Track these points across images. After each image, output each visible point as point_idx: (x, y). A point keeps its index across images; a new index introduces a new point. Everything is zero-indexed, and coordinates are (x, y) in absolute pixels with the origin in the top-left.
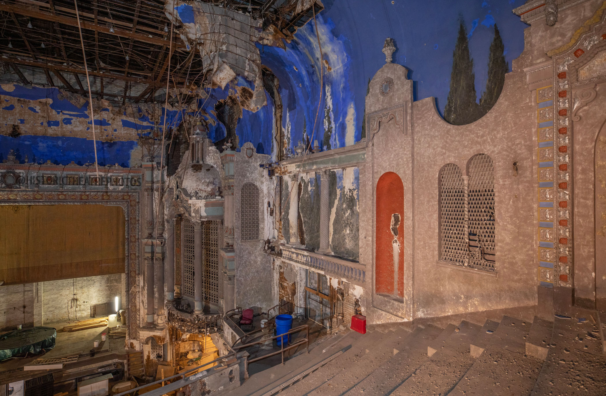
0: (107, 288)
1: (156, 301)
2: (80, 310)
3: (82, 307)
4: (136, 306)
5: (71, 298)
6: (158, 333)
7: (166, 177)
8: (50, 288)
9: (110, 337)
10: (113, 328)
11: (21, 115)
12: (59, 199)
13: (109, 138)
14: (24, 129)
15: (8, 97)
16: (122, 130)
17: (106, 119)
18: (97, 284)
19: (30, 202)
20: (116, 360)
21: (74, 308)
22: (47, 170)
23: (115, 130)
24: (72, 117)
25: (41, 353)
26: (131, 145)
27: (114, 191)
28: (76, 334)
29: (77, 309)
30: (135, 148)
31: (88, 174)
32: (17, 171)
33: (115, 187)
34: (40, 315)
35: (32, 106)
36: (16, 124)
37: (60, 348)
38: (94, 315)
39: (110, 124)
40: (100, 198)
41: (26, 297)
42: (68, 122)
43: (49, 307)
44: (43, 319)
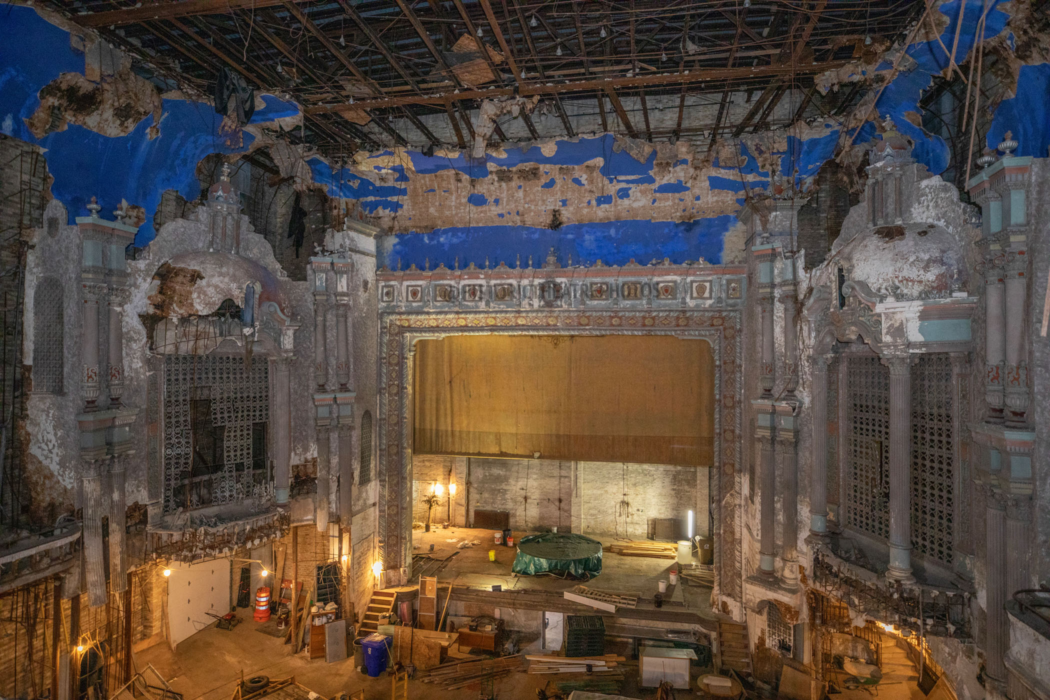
0: (673, 492)
1: (779, 529)
2: (632, 523)
3: (635, 517)
4: (733, 533)
5: (620, 500)
6: (785, 598)
7: (801, 273)
8: (592, 477)
9: (683, 580)
10: (685, 565)
11: (562, 192)
12: (612, 325)
13: (687, 213)
14: (567, 215)
15: (548, 166)
16: (710, 196)
17: (683, 179)
18: (658, 484)
19: (573, 330)
20: (697, 627)
21: (624, 517)
22: (596, 277)
23: (698, 198)
24: (631, 185)
25: (582, 578)
26: (724, 222)
27: (697, 309)
28: (628, 560)
29: (629, 520)
30: (731, 228)
31: (656, 279)
32: (558, 280)
33: (700, 301)
34: (579, 517)
35: (576, 176)
36: (557, 208)
37: (608, 579)
38: (652, 536)
39: (687, 189)
40: (674, 323)
41: (562, 485)
42: (624, 194)
43: (590, 509)
44: (583, 525)
